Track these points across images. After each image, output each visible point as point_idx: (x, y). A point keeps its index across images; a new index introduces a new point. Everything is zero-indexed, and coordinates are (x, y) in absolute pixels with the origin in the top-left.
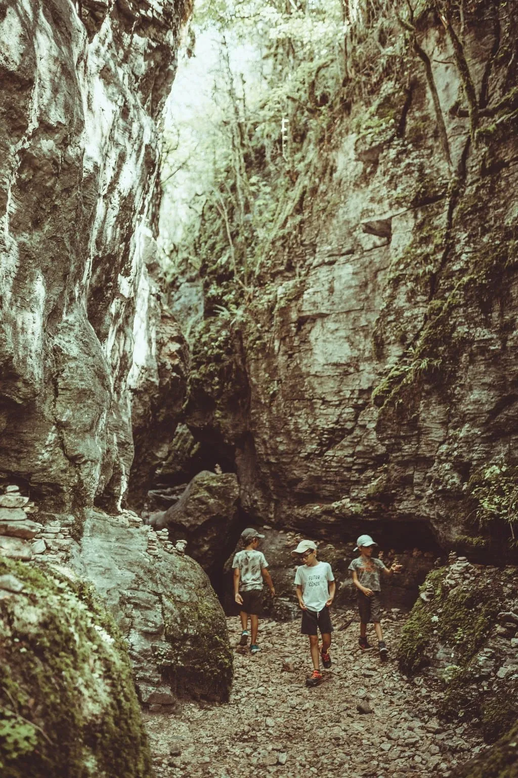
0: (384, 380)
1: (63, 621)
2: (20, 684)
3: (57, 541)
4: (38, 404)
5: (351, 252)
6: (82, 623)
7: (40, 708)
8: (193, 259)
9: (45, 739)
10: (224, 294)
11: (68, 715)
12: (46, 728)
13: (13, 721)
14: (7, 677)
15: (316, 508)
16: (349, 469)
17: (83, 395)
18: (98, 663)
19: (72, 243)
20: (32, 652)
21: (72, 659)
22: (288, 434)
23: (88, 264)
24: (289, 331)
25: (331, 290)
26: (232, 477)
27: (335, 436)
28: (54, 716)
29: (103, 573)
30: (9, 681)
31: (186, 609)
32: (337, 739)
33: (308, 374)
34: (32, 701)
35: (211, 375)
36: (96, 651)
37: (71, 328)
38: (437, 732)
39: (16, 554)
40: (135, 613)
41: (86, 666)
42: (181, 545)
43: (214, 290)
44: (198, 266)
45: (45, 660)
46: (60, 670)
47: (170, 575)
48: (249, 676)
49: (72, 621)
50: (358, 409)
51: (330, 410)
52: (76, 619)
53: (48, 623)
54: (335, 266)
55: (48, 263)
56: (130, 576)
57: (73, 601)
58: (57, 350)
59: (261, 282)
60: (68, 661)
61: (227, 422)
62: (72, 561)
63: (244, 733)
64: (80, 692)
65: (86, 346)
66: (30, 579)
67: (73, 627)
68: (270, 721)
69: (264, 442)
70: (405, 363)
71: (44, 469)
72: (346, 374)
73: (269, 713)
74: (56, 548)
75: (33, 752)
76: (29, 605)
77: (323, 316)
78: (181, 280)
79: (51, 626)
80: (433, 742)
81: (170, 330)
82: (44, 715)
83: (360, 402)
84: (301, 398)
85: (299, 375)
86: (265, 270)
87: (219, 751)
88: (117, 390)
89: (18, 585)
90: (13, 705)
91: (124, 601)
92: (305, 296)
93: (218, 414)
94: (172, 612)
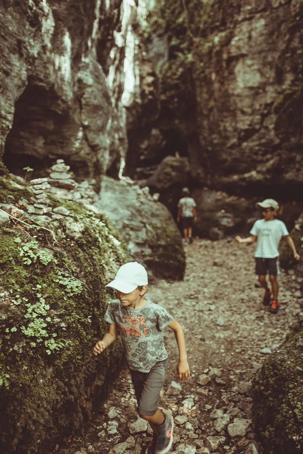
0: (282, 96)
1: (92, 231)
2: (72, 261)
3: (87, 192)
4: (71, 114)
5: (264, 10)
6: (103, 233)
7: (83, 273)
8: (161, 21)
9: (86, 288)
10: (181, 43)
11: (98, 278)
12: (87, 283)
13: (70, 278)
14: (65, 257)
15: (236, 177)
16: (256, 154)
17: (97, 108)
18: (112, 254)
19: (85, 10)
20: (77, 246)
21: (98, 250)
22: (219, 133)
23: (96, 25)
24: (222, 66)
25: (250, 38)
26: (185, 159)
27: (249, 133)
28: (90, 278)
29: (113, 211)
30: (66, 259)
31: (159, 231)
32: (243, 300)
33: (233, 95)
34: (79, 270)
35: (173, 97)
36: (111, 248)
37: (87, 66)
38: (299, 298)
39: (64, 197)
40: (131, 233)
41: (106, 254)
42: (156, 197)
43: (174, 42)
44: (164, 25)
45: (84, 251)
46: (93, 256)
47: (150, 213)
48: (195, 268)
49: (97, 231)
50: (264, 116)
51: (246, 118)
52: (100, 230)
53: (85, 232)
54: (253, 21)
55: (71, 23)
56: (127, 213)
57: (97, 221)
58: (80, 81)
59: (204, 35)
60: (96, 251)
61: (183, 127)
62: (95, 204)
63: (191, 295)
64: (103, 267)
65: (97, 78)
66: (73, 209)
67: (98, 234)
68: (206, 290)
69: (205, 138)
70: (296, 85)
71: (77, 153)
72: (257, 94)
73: (206, 286)
74: (86, 196)
75: (81, 294)
76: (74, 222)
77: (243, 56)
78: (154, 36)
79: (86, 233)
80: (297, 302)
81: (147, 68)
82: (85, 276)
83: (265, 112)
84: (228, 110)
85: (227, 95)
86: (207, 26)
87: (178, 304)
88: (117, 106)
89: (68, 213)
90: (69, 271)
91: (125, 226)
92: (233, 43)
93: (177, 122)
94: (151, 233)
